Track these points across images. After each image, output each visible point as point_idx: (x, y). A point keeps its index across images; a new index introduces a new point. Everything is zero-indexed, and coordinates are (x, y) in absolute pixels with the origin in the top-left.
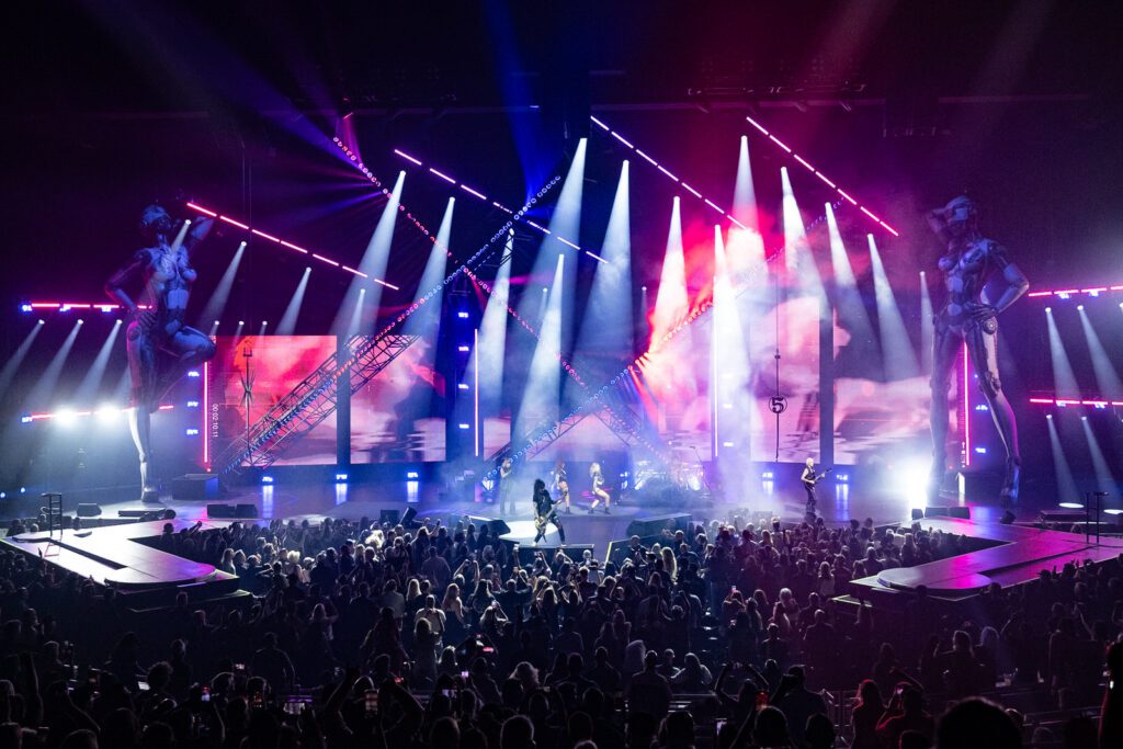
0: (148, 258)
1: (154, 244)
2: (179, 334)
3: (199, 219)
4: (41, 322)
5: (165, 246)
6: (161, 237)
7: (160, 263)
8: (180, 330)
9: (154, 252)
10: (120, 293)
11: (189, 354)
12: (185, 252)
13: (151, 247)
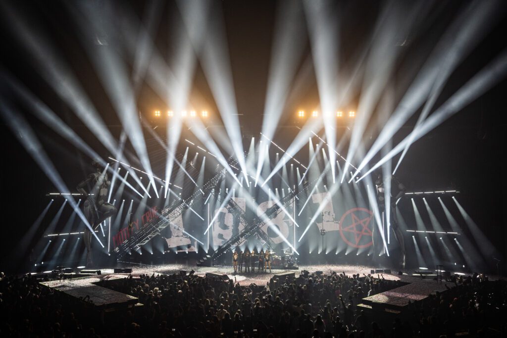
0: (94, 177)
1: (96, 172)
2: (103, 205)
3: (112, 163)
4: (53, 200)
5: (100, 173)
6: (98, 169)
7: (98, 179)
8: (104, 203)
9: (96, 175)
10: (83, 189)
11: (107, 212)
12: (107, 175)
13: (95, 173)
